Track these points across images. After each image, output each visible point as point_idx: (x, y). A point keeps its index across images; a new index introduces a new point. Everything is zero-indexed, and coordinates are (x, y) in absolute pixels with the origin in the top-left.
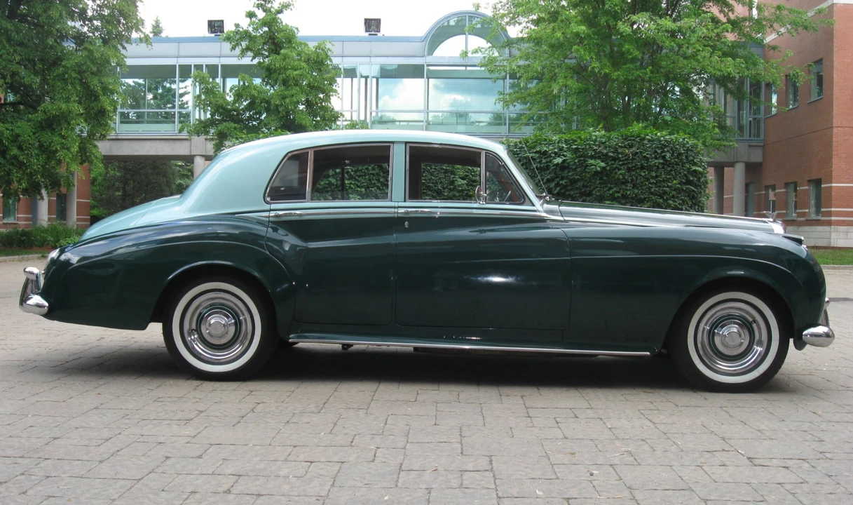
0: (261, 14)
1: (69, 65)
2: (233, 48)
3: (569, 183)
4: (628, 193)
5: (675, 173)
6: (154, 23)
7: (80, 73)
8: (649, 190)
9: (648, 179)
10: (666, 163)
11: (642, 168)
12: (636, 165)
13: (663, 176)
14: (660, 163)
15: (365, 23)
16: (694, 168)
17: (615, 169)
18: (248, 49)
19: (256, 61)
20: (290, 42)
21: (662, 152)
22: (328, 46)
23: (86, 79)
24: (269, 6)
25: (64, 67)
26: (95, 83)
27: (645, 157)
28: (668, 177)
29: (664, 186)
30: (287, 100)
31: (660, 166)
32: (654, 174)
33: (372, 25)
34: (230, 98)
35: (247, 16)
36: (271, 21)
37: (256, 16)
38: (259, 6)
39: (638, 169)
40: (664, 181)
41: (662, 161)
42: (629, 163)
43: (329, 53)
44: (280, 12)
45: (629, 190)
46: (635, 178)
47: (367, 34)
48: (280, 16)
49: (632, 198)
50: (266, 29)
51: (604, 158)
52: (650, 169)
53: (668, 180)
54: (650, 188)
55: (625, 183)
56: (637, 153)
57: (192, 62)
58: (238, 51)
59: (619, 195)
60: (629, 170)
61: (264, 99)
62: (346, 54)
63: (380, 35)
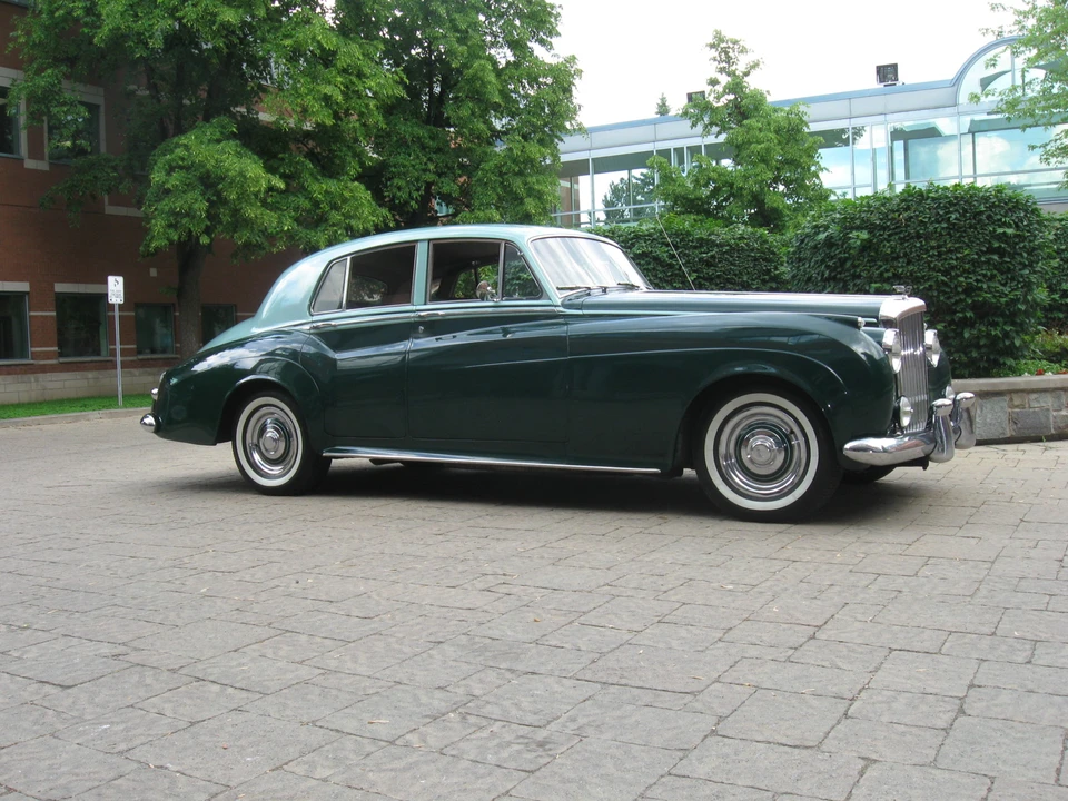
0: (724, 79)
1: (487, 168)
2: (694, 125)
3: (838, 264)
4: (900, 271)
5: (969, 239)
6: (659, 102)
7: (501, 174)
8: (929, 266)
9: (927, 251)
10: (952, 227)
11: (918, 236)
12: (909, 234)
13: (949, 245)
14: (943, 228)
15: (878, 72)
16: (1000, 230)
17: (882, 241)
18: (711, 124)
19: (722, 138)
20: (756, 109)
21: (947, 213)
22: (802, 108)
23: (508, 180)
24: (733, 68)
25: (482, 170)
26: (518, 185)
27: (922, 221)
28: (957, 245)
29: (952, 259)
30: (751, 181)
31: (944, 233)
32: (933, 243)
33: (887, 73)
34: (690, 185)
35: (708, 84)
36: (736, 87)
37: (718, 83)
38: (722, 70)
39: (912, 238)
40: (950, 251)
41: (945, 225)
42: (902, 232)
43: (805, 118)
44: (747, 74)
45: (902, 267)
46: (908, 251)
47: (882, 85)
48: (746, 79)
49: (907, 277)
50: (732, 97)
51: (871, 228)
52: (928, 237)
53: (957, 250)
54: (929, 263)
55: (897, 258)
56: (912, 217)
57: (671, 145)
58: (699, 128)
59: (890, 274)
60: (902, 240)
61: (727, 182)
62: (854, 114)
63: (899, 84)
